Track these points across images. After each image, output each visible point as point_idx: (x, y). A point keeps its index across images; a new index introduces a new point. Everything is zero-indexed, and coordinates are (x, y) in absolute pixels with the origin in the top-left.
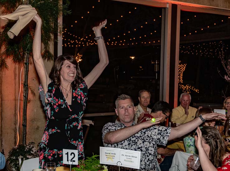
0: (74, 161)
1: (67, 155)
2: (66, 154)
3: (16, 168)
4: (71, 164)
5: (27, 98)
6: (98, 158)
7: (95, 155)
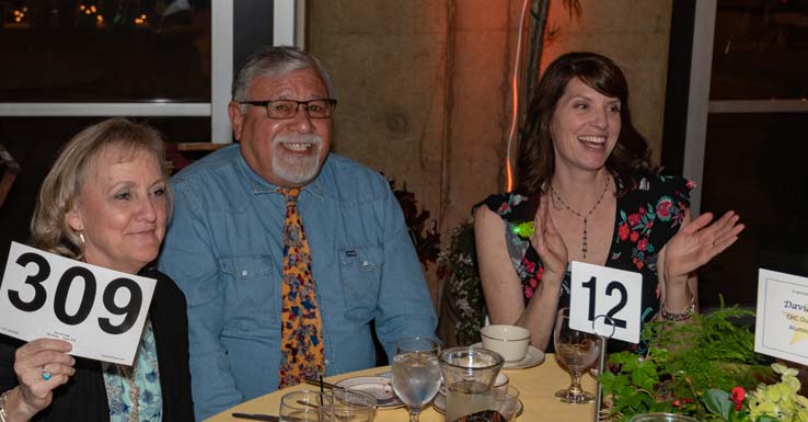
0: (622, 324)
1: (588, 290)
2: (585, 285)
3: (474, 300)
4: (608, 335)
5: (545, 22)
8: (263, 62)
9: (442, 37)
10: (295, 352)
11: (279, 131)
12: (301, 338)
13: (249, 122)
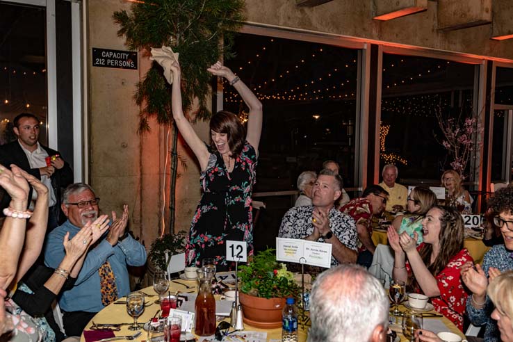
0: (242, 257)
1: (231, 248)
3: (161, 266)
4: (238, 261)
5: (176, 171)
6: (274, 253)
7: (269, 248)
8: (71, 190)
9: (139, 177)
10: (104, 275)
11: (82, 212)
12: (105, 271)
13: (71, 210)
